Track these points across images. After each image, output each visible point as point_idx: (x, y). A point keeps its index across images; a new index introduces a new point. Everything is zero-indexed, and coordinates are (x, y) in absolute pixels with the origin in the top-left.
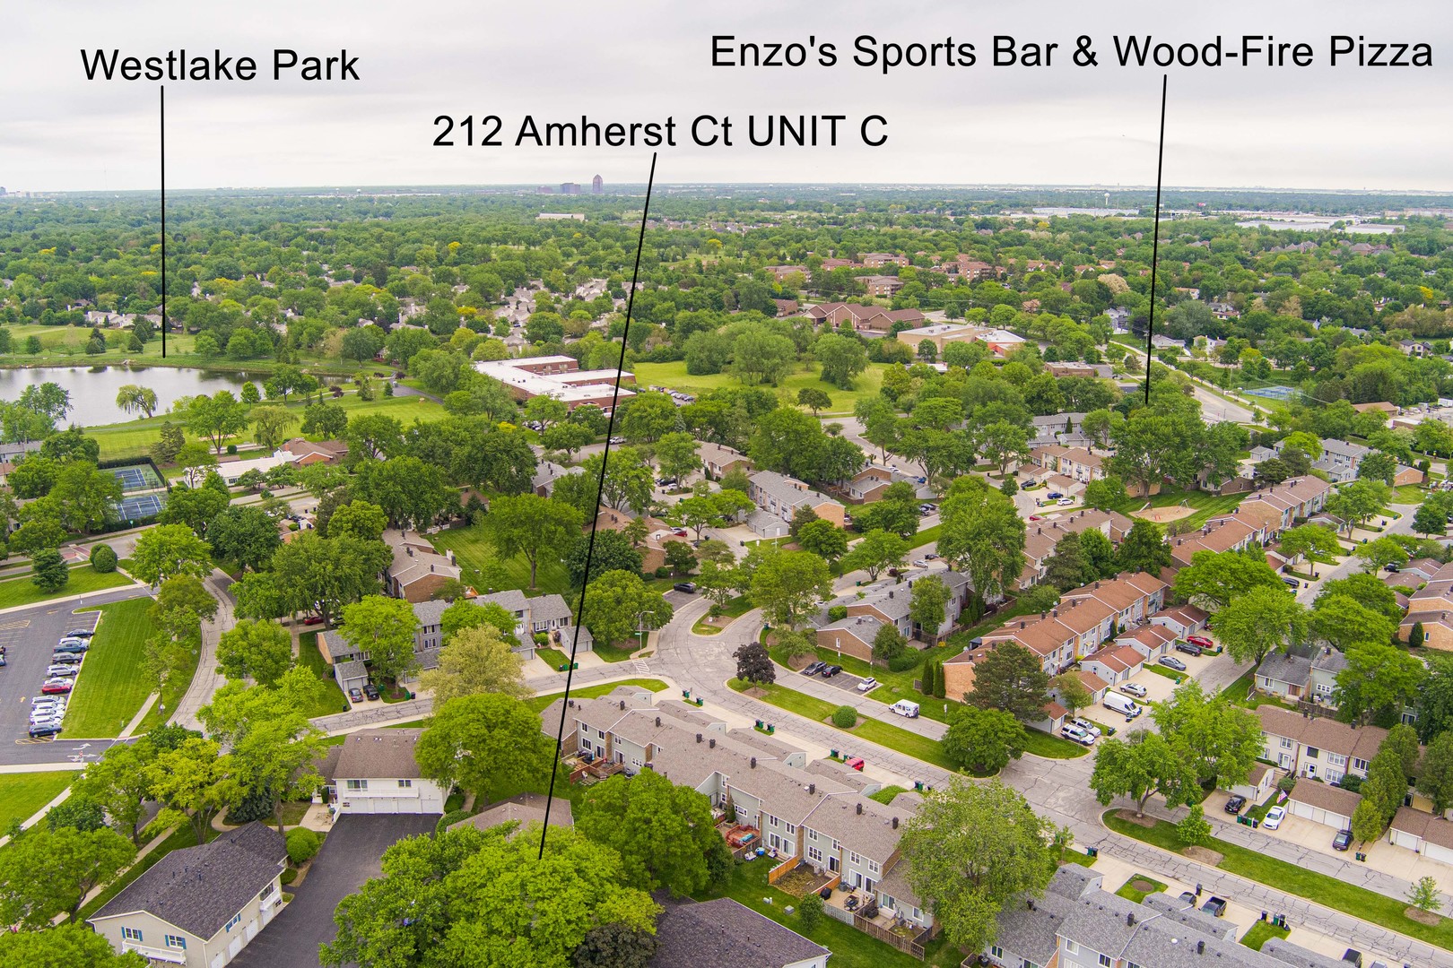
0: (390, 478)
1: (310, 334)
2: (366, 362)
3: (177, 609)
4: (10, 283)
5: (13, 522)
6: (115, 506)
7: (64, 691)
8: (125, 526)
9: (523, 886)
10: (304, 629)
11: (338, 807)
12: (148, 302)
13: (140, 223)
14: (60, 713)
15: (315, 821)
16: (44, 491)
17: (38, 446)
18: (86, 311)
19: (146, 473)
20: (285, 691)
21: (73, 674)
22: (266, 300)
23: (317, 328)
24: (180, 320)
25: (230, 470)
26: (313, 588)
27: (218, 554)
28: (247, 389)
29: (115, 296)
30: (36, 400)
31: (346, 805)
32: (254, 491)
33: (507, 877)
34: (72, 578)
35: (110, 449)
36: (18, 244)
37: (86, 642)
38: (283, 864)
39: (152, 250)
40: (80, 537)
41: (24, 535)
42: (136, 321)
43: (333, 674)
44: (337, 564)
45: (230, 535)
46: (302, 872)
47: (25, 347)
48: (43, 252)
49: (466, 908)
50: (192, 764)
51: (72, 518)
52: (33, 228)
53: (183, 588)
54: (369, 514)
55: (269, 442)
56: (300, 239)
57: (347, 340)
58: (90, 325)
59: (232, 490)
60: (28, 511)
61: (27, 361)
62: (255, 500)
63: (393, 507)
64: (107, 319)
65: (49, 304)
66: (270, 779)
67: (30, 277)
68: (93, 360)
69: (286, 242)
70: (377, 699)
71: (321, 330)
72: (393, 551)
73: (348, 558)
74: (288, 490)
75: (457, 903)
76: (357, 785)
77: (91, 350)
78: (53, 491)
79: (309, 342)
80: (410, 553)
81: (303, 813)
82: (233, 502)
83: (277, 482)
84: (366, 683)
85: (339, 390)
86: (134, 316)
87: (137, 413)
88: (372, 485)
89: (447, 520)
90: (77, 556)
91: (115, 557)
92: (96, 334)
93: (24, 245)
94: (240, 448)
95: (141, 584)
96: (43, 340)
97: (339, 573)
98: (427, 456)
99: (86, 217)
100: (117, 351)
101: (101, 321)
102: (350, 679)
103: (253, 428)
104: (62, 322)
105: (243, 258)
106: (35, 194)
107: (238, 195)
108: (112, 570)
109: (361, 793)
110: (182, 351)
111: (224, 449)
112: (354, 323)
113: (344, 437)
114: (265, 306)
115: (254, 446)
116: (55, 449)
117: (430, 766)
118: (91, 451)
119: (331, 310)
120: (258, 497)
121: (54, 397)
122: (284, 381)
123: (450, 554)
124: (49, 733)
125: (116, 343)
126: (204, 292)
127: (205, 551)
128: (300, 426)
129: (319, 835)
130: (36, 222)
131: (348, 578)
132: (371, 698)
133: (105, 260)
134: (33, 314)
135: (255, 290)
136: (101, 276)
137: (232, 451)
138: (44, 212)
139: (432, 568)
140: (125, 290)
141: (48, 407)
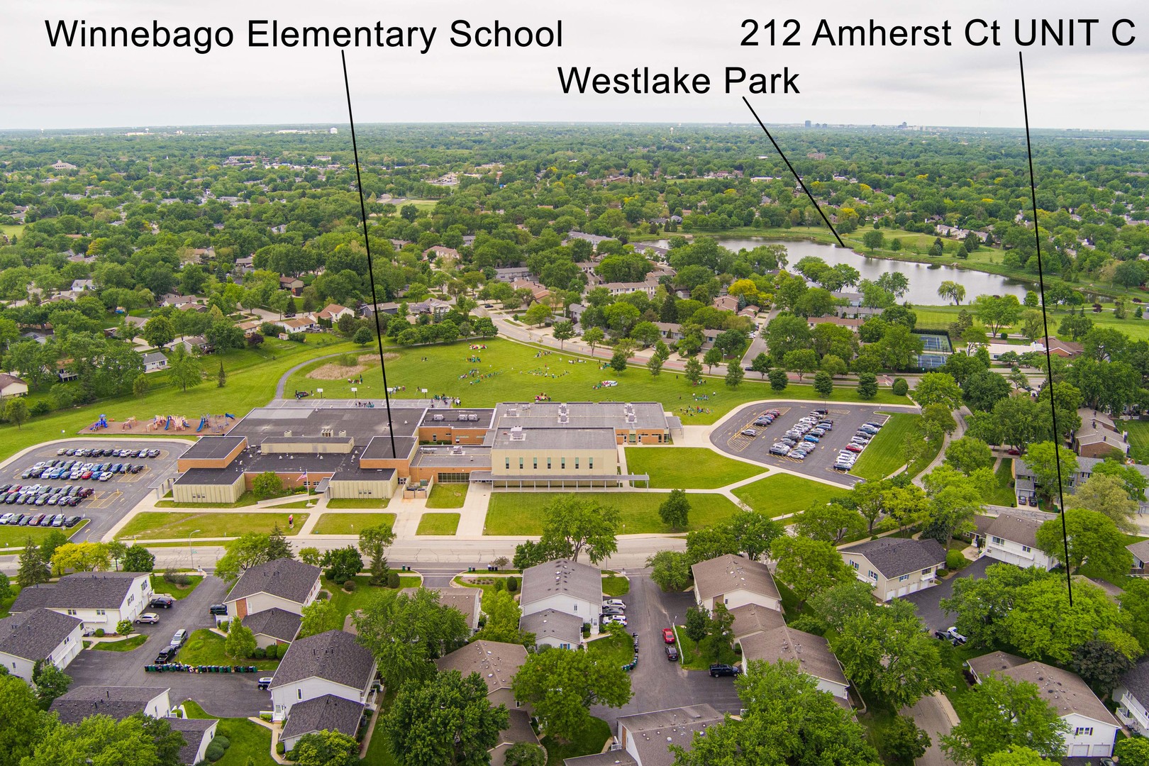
0: (1096, 373)
1: (1092, 261)
2: (1133, 288)
3: (930, 421)
4: (892, 199)
5: (855, 355)
6: (917, 357)
7: (857, 451)
8: (919, 371)
9: (1058, 602)
10: (1007, 456)
11: (984, 551)
12: (980, 222)
13: (995, 157)
14: (852, 461)
15: (969, 553)
16: (877, 340)
17: (880, 312)
18: (936, 224)
19: (943, 341)
20: (973, 478)
21: (864, 444)
22: (1069, 230)
23: (1099, 257)
24: (999, 238)
25: (996, 349)
26: (1016, 429)
27: (967, 398)
28: (1028, 296)
29: (958, 215)
30: (888, 282)
31: (989, 551)
32: (1009, 366)
33: (1050, 595)
34: (879, 394)
35: (923, 321)
36: (904, 170)
37: (876, 429)
38: (940, 566)
39: (996, 182)
40: (891, 372)
41: (858, 362)
42: (969, 235)
43: (1013, 485)
44: (1036, 417)
45: (977, 388)
46: (951, 574)
47: (890, 245)
48: (919, 177)
49: (1022, 605)
50: (908, 496)
51: (888, 358)
52: (918, 156)
53: (937, 411)
54: (1070, 392)
55: (1031, 335)
56: (1116, 182)
57: (1119, 270)
58: (937, 234)
59: (993, 363)
60: (864, 350)
61: (890, 255)
62: (1006, 372)
63: (1093, 393)
64: (949, 231)
65: (913, 216)
66: (947, 517)
67: (905, 196)
68: (932, 260)
69: (1103, 184)
70: (1035, 506)
71: (1101, 259)
72: (1082, 421)
73: (1044, 416)
74: (1032, 370)
75: (1019, 601)
76: (998, 540)
77: (933, 252)
78: (881, 340)
79: (1091, 267)
80: (1094, 426)
81: (963, 548)
82: (991, 370)
83: (1026, 363)
84: (1032, 495)
85: (1100, 307)
86: (967, 232)
87: (949, 301)
88: (1081, 374)
89: (1138, 413)
90: (885, 382)
91: (907, 387)
92: (939, 242)
93: (908, 171)
94: (1010, 336)
95: (917, 406)
96: (903, 241)
97: (1035, 424)
98: (1139, 365)
99: (956, 150)
100: (949, 255)
101: (945, 232)
102: (1023, 490)
103: (1022, 324)
104: (919, 230)
105: (1063, 194)
106: (927, 128)
107: (1081, 135)
108: (904, 395)
109: (999, 547)
110: (995, 261)
111: (999, 335)
112: (1134, 257)
113: (1085, 341)
114: (1067, 235)
115: (1019, 336)
116: (890, 316)
117: (1041, 540)
118: (912, 320)
119: (1118, 244)
120: (1009, 370)
121: (899, 282)
122: (1058, 294)
123: (1125, 433)
124: (843, 469)
125: (951, 249)
126: (1024, 219)
127: (959, 394)
128: (1058, 327)
129: (968, 561)
130: (921, 152)
131: (1040, 428)
132: (1031, 505)
133: (960, 187)
134: (901, 223)
135: (1064, 221)
136: (953, 199)
137: (1004, 337)
138: (929, 144)
139: (1105, 439)
140: (967, 212)
141: (894, 288)
